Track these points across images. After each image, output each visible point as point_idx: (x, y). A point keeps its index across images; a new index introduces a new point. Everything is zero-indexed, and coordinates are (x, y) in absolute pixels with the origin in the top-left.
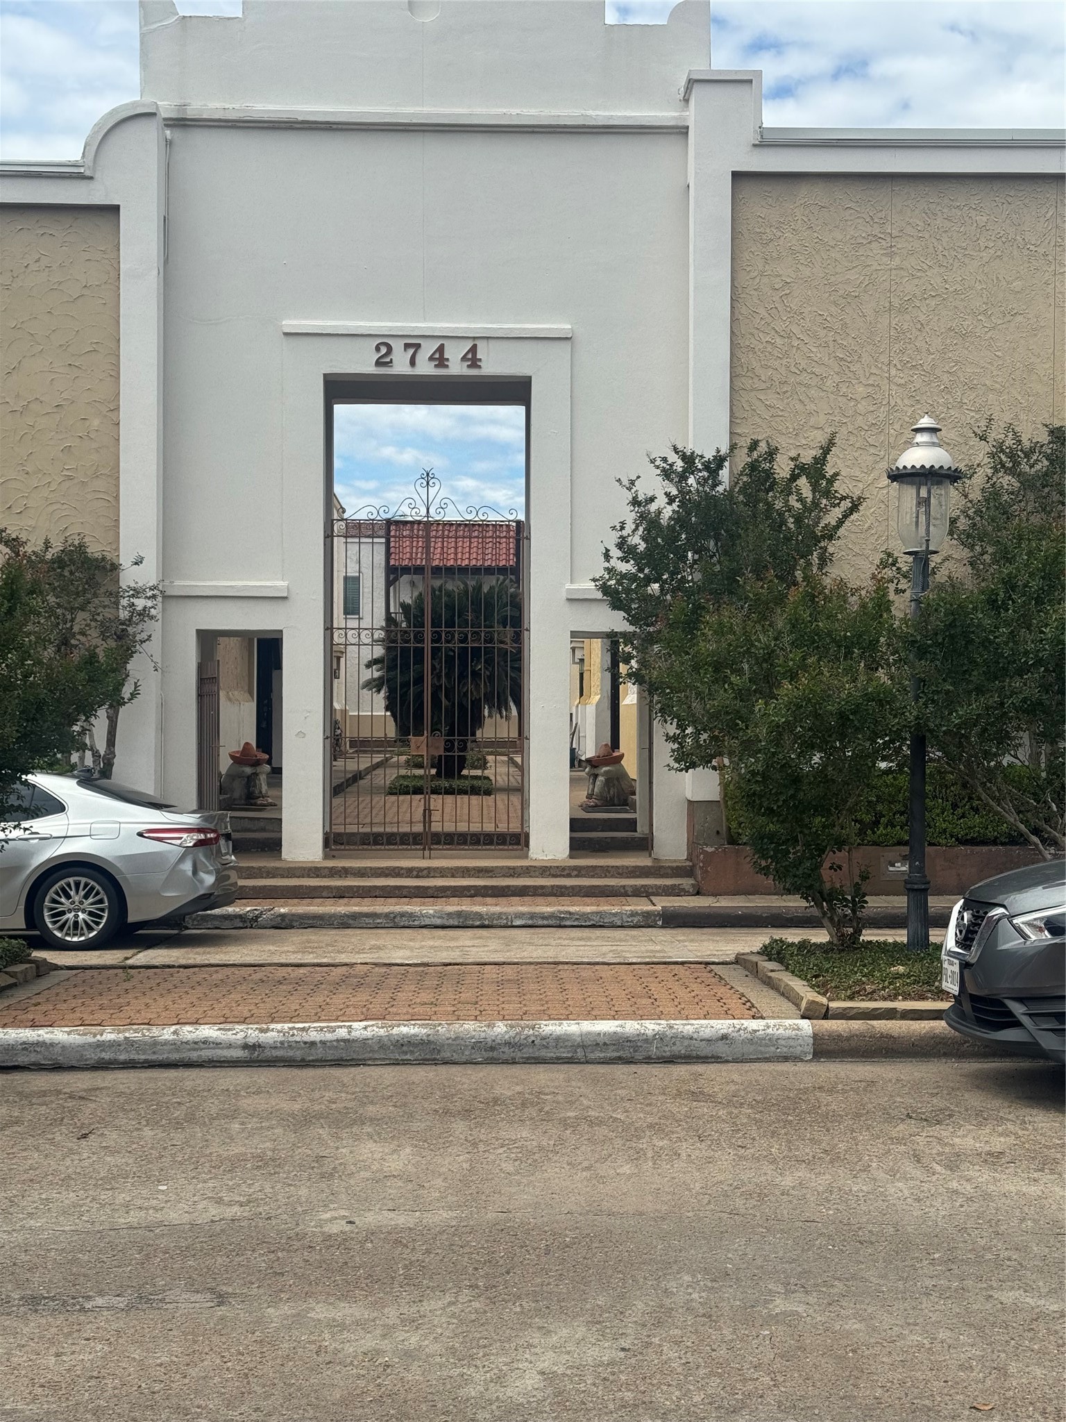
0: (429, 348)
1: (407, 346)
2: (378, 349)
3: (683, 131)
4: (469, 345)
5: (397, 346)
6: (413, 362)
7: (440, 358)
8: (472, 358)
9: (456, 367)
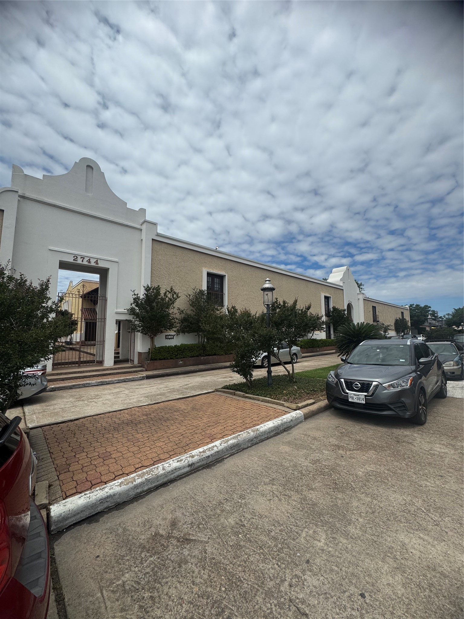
0: (87, 259)
1: (81, 258)
2: (74, 257)
3: (141, 230)
4: (96, 260)
5: (79, 257)
6: (82, 261)
7: (89, 261)
8: (97, 262)
9: (93, 264)
